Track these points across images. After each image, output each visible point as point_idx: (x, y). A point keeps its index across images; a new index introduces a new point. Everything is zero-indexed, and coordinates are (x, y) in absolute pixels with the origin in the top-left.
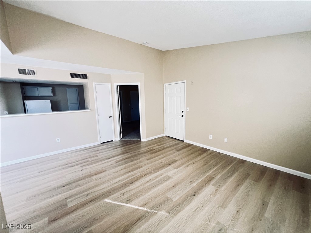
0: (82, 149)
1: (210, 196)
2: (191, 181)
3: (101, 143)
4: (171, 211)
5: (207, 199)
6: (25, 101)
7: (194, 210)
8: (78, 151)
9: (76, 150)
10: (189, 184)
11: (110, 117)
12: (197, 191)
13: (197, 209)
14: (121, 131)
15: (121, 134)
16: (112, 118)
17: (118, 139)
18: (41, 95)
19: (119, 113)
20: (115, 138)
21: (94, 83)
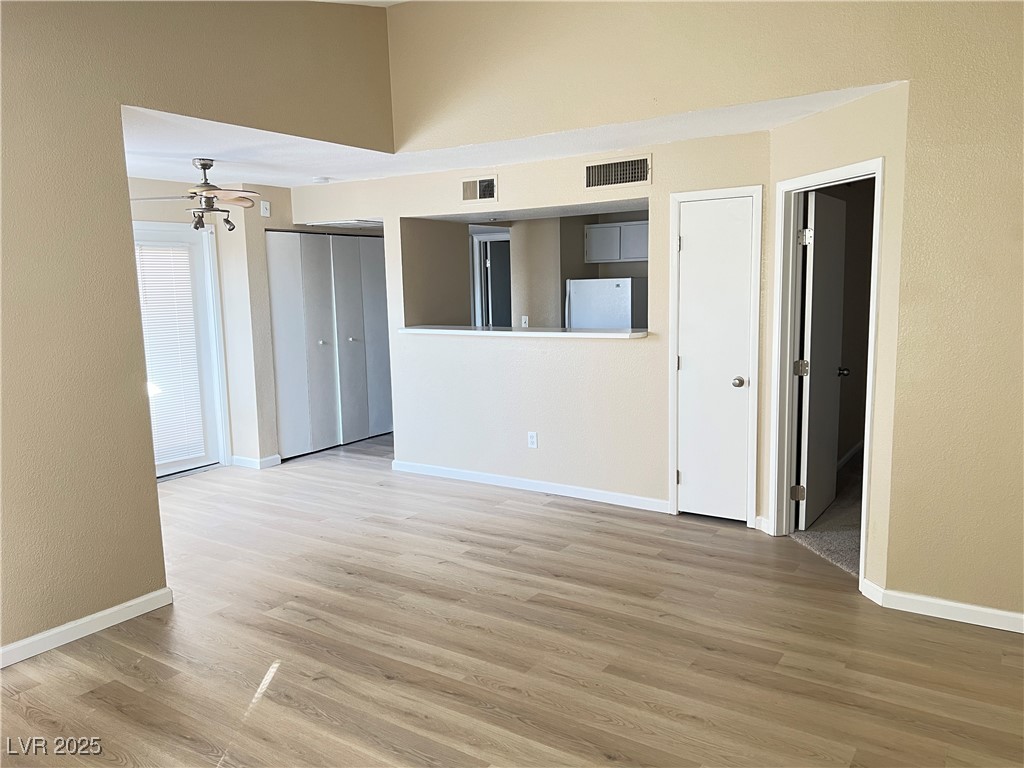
0: (583, 504)
3: (682, 514)
6: (568, 281)
9: (575, 499)
11: (741, 383)
14: (804, 482)
15: (803, 504)
16: (750, 391)
17: (767, 524)
18: (630, 255)
19: (797, 369)
20: (758, 513)
21: (675, 197)
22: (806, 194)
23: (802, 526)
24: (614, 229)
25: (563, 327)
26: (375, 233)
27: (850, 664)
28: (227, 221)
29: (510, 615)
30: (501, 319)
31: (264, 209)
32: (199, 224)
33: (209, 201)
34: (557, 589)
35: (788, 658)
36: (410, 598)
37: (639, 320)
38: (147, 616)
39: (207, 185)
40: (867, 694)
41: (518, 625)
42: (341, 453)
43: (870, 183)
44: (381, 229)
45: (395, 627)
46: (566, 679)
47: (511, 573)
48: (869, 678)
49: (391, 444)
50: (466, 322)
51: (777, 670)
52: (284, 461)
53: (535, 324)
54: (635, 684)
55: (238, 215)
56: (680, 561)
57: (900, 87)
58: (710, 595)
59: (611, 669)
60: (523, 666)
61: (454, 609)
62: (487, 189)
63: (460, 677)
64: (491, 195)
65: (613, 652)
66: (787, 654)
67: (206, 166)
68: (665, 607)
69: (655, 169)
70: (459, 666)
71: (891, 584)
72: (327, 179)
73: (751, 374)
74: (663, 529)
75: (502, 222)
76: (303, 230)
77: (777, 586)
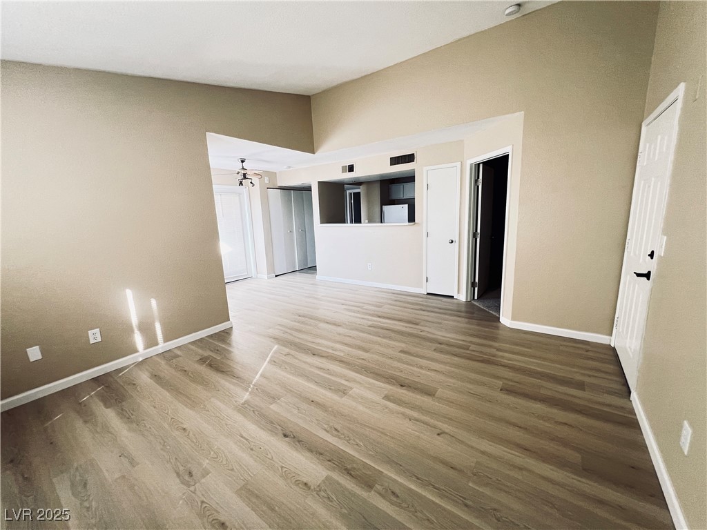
1: (282, 467)
2: (339, 428)
3: (428, 294)
4: (248, 405)
5: (272, 459)
6: (383, 206)
7: (244, 436)
8: (385, 292)
10: (326, 426)
11: (452, 242)
12: (299, 441)
13: (247, 440)
14: (477, 280)
15: (476, 289)
16: (456, 245)
17: (462, 297)
18: (407, 196)
19: (475, 235)
20: (458, 293)
21: (425, 169)
22: (479, 164)
23: (476, 298)
24: (401, 186)
25: (381, 222)
26: (308, 189)
27: (498, 350)
28: (251, 183)
29: (362, 331)
30: (358, 220)
31: (266, 180)
32: (241, 184)
33: (244, 175)
34: (380, 322)
35: (473, 347)
36: (322, 325)
37: (411, 218)
38: (223, 331)
39: (243, 168)
40: (505, 361)
41: (365, 335)
42: (297, 273)
43: (507, 157)
44: (311, 187)
45: (317, 336)
46: (383, 355)
47: (363, 316)
48: (506, 355)
49: (316, 270)
50: (343, 221)
51: (468, 352)
52: (276, 276)
53: (370, 221)
54: (411, 357)
55: (256, 180)
56: (428, 311)
57: (520, 115)
58: (441, 323)
59: (402, 351)
60: (367, 351)
61: (340, 330)
62: (351, 168)
63: (342, 354)
64: (353, 171)
65: (403, 345)
66: (472, 345)
67: (242, 162)
68: (423, 328)
69: (417, 158)
70: (342, 351)
71: (514, 318)
72: (290, 167)
73: (456, 239)
74: (421, 299)
75: (357, 183)
76: (281, 188)
77: (466, 320)
